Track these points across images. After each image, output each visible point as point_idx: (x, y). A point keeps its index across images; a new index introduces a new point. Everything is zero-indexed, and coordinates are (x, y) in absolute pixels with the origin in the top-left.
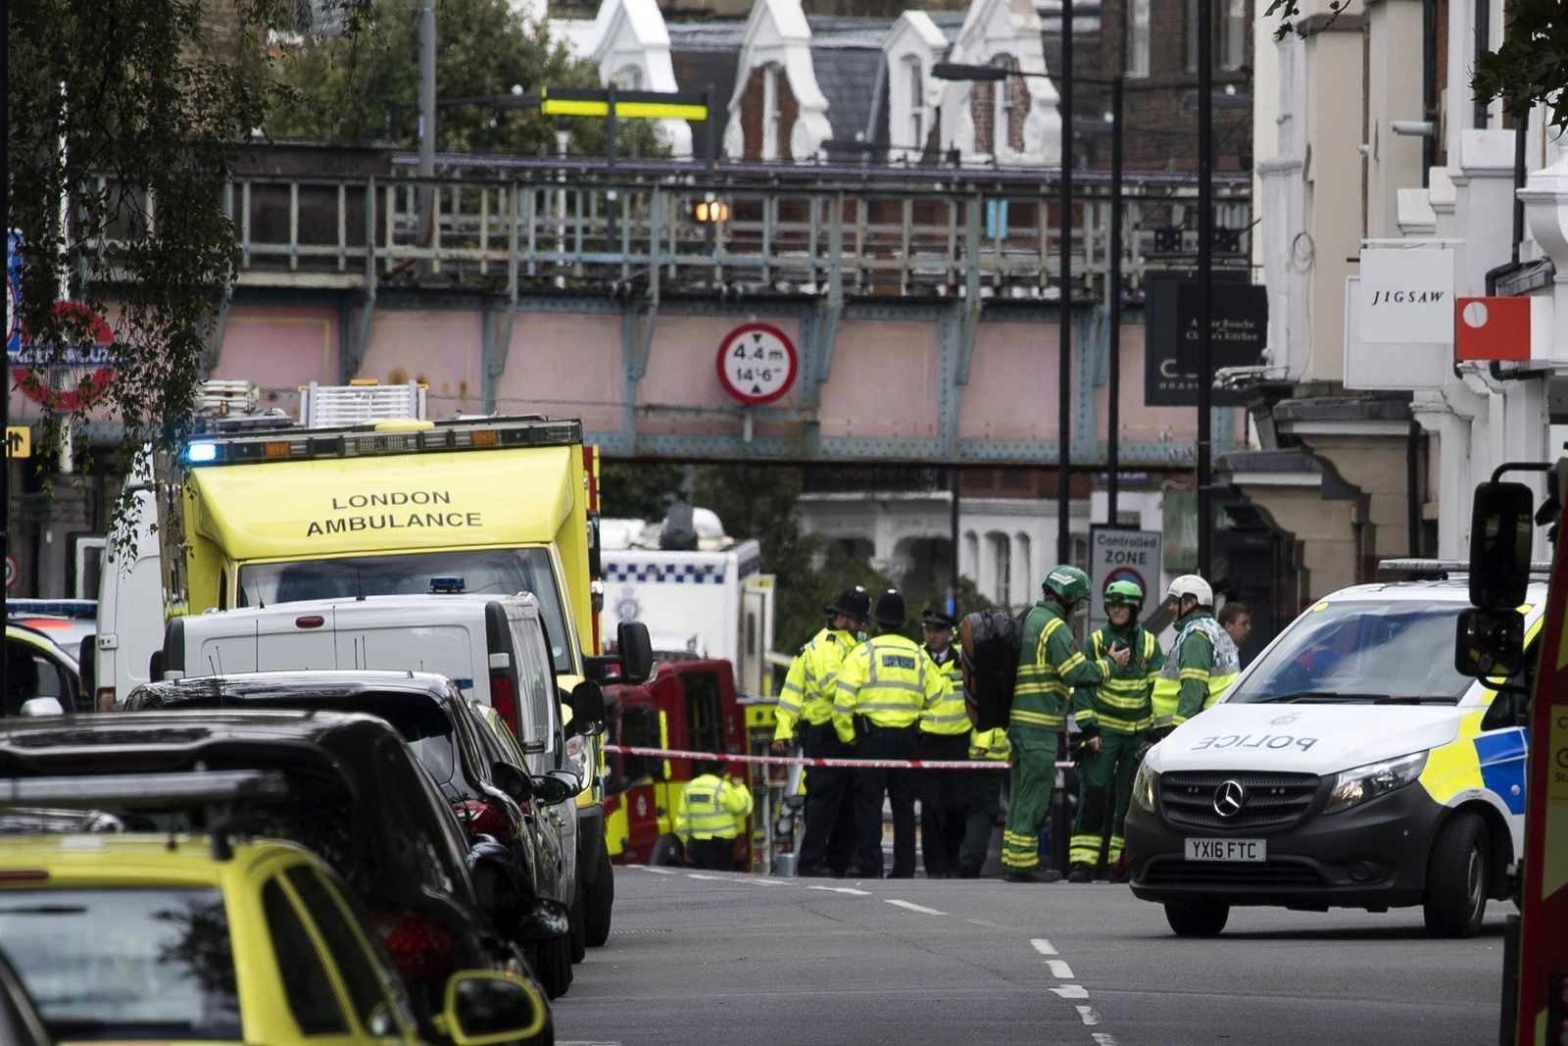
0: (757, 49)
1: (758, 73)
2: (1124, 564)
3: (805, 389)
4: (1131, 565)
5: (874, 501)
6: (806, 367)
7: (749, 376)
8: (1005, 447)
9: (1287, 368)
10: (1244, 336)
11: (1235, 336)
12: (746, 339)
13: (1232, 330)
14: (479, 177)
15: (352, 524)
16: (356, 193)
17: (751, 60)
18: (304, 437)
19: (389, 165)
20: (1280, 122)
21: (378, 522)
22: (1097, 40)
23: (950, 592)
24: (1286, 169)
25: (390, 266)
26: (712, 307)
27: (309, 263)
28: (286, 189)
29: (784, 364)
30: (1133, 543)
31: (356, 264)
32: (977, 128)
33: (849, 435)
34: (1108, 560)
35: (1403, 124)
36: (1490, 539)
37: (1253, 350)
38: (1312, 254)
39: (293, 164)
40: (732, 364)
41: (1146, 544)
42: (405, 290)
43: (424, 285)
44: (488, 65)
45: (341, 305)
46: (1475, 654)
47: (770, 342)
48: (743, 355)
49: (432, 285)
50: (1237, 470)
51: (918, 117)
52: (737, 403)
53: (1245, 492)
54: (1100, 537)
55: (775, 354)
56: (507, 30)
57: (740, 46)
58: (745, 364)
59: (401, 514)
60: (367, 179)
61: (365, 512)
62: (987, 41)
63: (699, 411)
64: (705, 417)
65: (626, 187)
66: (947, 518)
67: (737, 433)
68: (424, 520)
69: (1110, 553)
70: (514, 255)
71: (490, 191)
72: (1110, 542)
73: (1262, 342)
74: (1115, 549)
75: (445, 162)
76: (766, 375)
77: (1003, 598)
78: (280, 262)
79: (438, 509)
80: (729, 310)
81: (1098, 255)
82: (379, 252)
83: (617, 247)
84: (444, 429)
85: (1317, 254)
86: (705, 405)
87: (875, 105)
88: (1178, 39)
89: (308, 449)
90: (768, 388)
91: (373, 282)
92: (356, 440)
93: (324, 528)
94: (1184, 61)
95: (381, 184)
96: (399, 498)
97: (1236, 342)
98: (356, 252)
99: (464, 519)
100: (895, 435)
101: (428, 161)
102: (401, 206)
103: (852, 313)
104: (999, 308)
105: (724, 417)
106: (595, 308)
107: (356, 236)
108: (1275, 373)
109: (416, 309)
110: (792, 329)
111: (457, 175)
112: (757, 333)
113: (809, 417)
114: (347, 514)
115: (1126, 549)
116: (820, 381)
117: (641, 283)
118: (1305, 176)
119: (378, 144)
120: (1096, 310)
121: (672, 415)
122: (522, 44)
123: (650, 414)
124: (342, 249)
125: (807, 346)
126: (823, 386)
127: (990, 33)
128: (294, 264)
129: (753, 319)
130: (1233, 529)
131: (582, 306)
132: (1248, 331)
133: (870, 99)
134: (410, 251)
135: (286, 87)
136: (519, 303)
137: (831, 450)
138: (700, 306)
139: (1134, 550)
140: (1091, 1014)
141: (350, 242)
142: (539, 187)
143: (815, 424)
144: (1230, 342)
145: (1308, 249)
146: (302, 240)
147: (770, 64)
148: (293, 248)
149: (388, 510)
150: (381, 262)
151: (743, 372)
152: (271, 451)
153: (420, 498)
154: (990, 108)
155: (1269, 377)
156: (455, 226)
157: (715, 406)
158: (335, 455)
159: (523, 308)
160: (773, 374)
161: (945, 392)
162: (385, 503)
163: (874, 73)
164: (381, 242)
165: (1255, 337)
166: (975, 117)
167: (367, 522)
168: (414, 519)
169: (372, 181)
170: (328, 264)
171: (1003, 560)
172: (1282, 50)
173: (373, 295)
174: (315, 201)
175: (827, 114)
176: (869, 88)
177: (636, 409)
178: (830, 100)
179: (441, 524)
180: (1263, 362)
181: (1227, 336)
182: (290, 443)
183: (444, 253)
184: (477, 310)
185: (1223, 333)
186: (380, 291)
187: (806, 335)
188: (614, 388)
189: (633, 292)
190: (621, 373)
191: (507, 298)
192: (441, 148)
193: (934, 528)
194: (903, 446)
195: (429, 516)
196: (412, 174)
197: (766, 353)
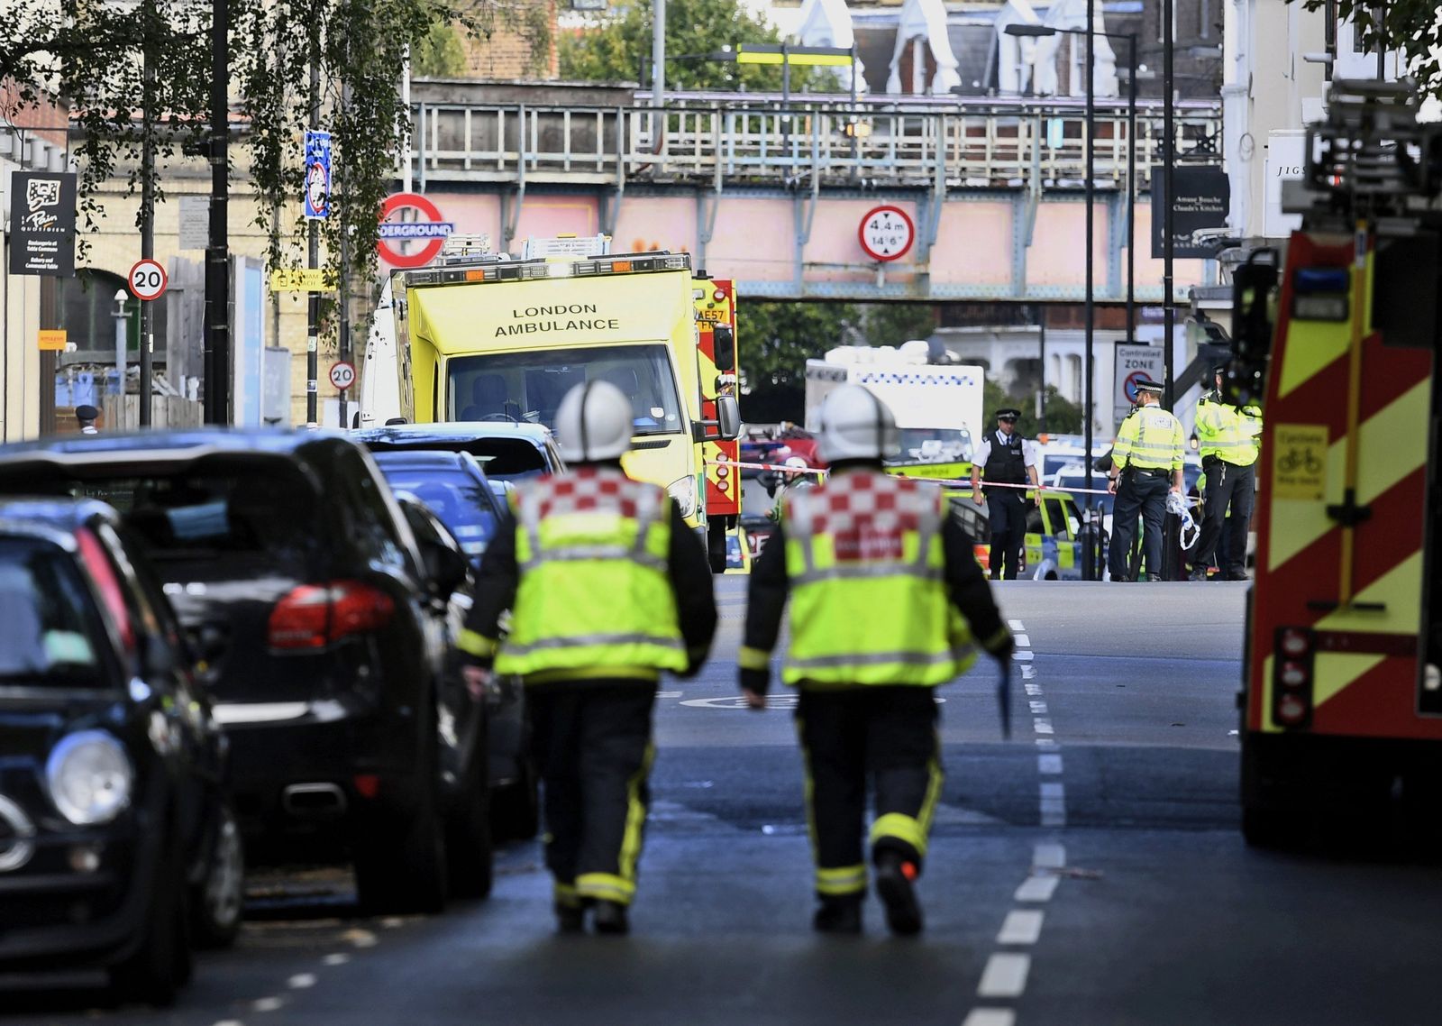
0: (910, 26)
1: (910, 43)
2: (1138, 369)
3: (920, 251)
4: (1143, 370)
5: (991, 333)
6: (920, 236)
7: (881, 242)
8: (1058, 289)
9: (1242, 230)
10: (1214, 209)
11: (1208, 209)
12: (879, 216)
13: (1205, 204)
14: (696, 108)
15: (527, 328)
16: (611, 117)
17: (905, 34)
18: (494, 267)
19: (632, 99)
20: (1237, 60)
21: (545, 327)
22: (1140, 17)
23: (1039, 394)
24: (1239, 92)
25: (633, 169)
26: (855, 194)
27: (576, 165)
28: (561, 115)
29: (905, 233)
30: (1145, 354)
31: (610, 167)
32: (1059, 79)
33: (950, 282)
34: (1127, 366)
35: (1311, 55)
36: (1246, 305)
37: (1219, 219)
38: (1253, 148)
39: (566, 98)
40: (869, 234)
41: (1154, 354)
42: (643, 184)
43: (656, 181)
44: (724, 37)
45: (600, 193)
46: (1235, 392)
47: (895, 218)
48: (877, 227)
49: (660, 181)
50: (1201, 299)
51: (1018, 71)
52: (873, 260)
53: (1207, 314)
54: (1122, 350)
55: (899, 226)
56: (737, 14)
57: (898, 24)
58: (878, 234)
59: (562, 320)
60: (618, 108)
61: (537, 320)
62: (1065, 18)
63: (846, 266)
64: (851, 270)
65: (796, 112)
66: (1037, 344)
67: (873, 282)
68: (578, 325)
69: (1129, 361)
70: (719, 159)
71: (703, 116)
72: (1129, 354)
73: (1227, 212)
74: (1132, 358)
75: (671, 96)
76: (893, 241)
77: (1077, 398)
78: (559, 165)
79: (588, 317)
80: (867, 196)
81: (1122, 157)
82: (625, 158)
83: (790, 154)
84: (593, 261)
85: (1257, 149)
86: (850, 263)
87: (990, 63)
88: (1195, 15)
89: (497, 275)
90: (894, 250)
91: (621, 179)
92: (530, 269)
93: (507, 331)
94: (1199, 30)
95: (627, 112)
96: (561, 310)
97: (1208, 213)
98: (610, 158)
99: (607, 324)
100: (982, 281)
101: (660, 96)
102: (644, 128)
103: (952, 198)
104: (1053, 193)
105: (863, 270)
106: (774, 196)
107: (610, 146)
108: (1233, 233)
109: (652, 197)
110: (909, 207)
111: (683, 105)
112: (886, 212)
113: (922, 269)
114: (524, 321)
115: (1140, 359)
116: (930, 245)
117: (806, 181)
118: (1249, 96)
119: (625, 85)
120: (1121, 194)
121: (828, 269)
122: (747, 23)
123: (813, 268)
124: (600, 157)
125: (921, 220)
126: (932, 248)
127: (1068, 13)
128: (567, 167)
129: (885, 202)
130: (1211, 344)
131: (766, 195)
132: (1217, 205)
133: (985, 59)
134: (649, 158)
135: (446, 8)
136: (723, 192)
137: (938, 292)
138: (847, 194)
139: (1144, 359)
140: (1030, 671)
141: (605, 152)
142: (739, 113)
143: (927, 275)
144: (1204, 212)
145: (1251, 145)
146: (573, 150)
147: (918, 36)
148: (567, 156)
149: (553, 318)
150: (627, 165)
151: (877, 239)
152: (470, 277)
153: (576, 309)
154: (1067, 64)
155: (1230, 236)
156: (681, 140)
157: (857, 263)
158: (516, 279)
159: (725, 195)
160: (897, 240)
161: (1016, 252)
162: (551, 313)
163: (988, 41)
164: (627, 151)
165: (1221, 209)
166: (1058, 71)
167: (538, 327)
168: (571, 325)
169: (621, 110)
170: (591, 166)
171: (1077, 372)
172: (1238, 9)
173: (621, 188)
174: (581, 124)
175: (957, 70)
176: (985, 53)
177: (803, 265)
178: (959, 60)
179: (590, 327)
180: (1226, 226)
181: (1202, 208)
182: (484, 271)
183: (671, 159)
184: (693, 197)
185: (1199, 207)
186: (627, 185)
187: (920, 213)
188: (786, 251)
189: (801, 185)
190: (792, 239)
191: (713, 189)
192: (669, 86)
193: (1029, 350)
194: (988, 289)
195: (581, 322)
196: (651, 104)
197: (893, 227)
